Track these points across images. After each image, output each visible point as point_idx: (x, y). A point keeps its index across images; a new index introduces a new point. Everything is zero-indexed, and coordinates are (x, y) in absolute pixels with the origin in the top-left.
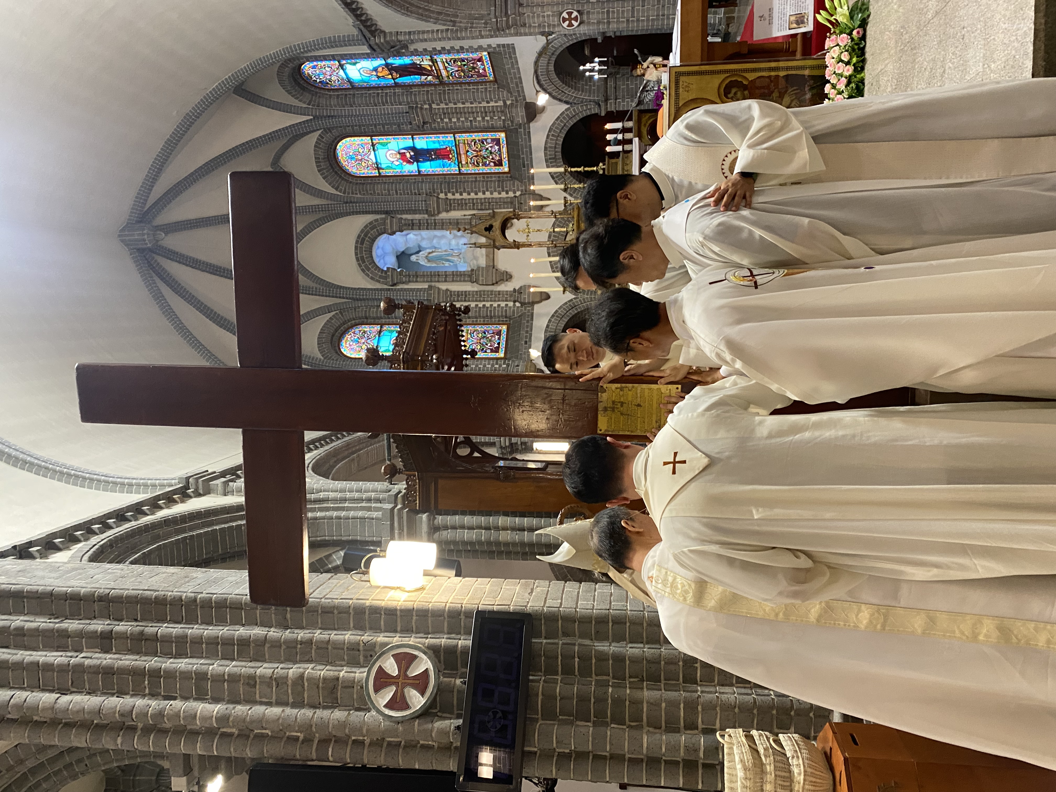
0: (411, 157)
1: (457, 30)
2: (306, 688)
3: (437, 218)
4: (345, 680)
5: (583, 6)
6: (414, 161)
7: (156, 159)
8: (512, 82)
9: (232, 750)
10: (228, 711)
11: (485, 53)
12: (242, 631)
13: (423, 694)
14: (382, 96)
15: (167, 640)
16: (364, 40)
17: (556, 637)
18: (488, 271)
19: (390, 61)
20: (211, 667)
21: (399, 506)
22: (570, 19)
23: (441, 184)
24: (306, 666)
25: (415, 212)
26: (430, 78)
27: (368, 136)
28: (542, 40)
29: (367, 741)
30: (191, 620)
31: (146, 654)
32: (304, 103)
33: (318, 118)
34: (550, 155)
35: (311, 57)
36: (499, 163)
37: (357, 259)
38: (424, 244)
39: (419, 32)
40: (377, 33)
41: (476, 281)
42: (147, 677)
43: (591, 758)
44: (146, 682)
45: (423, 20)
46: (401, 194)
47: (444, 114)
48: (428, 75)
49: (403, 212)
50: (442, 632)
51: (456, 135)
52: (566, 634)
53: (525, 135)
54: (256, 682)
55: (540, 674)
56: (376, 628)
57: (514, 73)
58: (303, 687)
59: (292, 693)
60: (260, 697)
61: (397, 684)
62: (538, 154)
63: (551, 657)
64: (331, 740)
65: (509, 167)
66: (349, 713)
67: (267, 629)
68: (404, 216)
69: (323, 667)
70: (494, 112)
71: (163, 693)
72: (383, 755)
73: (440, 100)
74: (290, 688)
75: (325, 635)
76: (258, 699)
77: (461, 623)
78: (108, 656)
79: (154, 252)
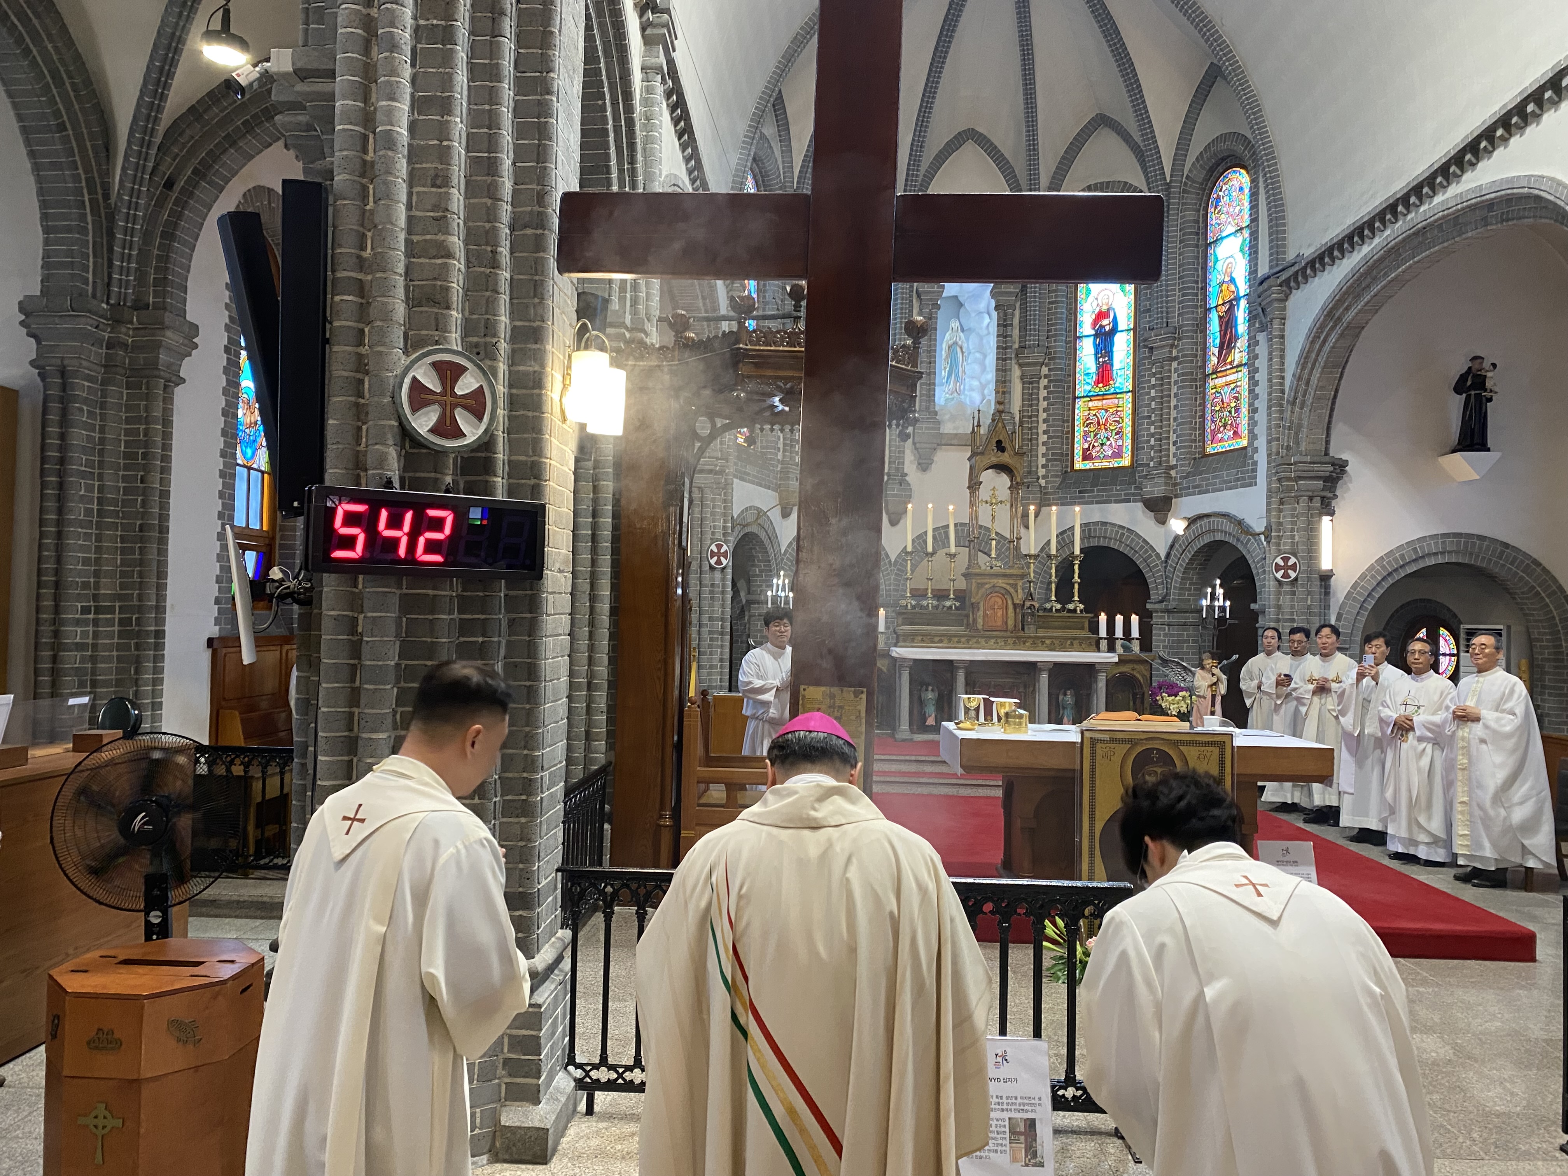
0: (1102, 327)
1: (1281, 406)
2: (433, 261)
3: (1014, 362)
4: (446, 318)
5: (1303, 585)
8: (1202, 480)
9: (345, 153)
10: (399, 147)
11: (1245, 443)
12: (506, 163)
13: (432, 431)
14: (1193, 288)
15: (494, 51)
16: (1277, 269)
17: (508, 611)
18: (934, 436)
19: (1243, 303)
20: (458, 120)
21: (628, 335)
22: (1286, 567)
23: (1061, 369)
24: (463, 260)
25: (1023, 328)
26: (1215, 360)
28: (1259, 526)
29: (363, 350)
30: (520, 86)
31: (473, 19)
32: (1190, 171)
33: (1166, 190)
34: (1095, 530)
35: (1257, 186)
36: (1086, 457)
38: (973, 338)
39: (1283, 350)
40: (1284, 288)
42: (443, 23)
43: (352, 662)
44: (435, 22)
45: (1300, 358)
46: (1049, 309)
47: (1162, 379)
48: (1219, 358)
49: (1024, 310)
50: (511, 453)
51: (1130, 394)
52: (512, 623)
53: (1126, 494)
54: (440, 187)
55: (460, 589)
56: (514, 360)
57: (1215, 484)
58: (434, 257)
59: (425, 241)
60: (418, 194)
61: (444, 393)
63: (484, 605)
64: (363, 298)
65: (1081, 470)
66: (401, 325)
67: (510, 200)
68: (1017, 313)
69: (461, 285)
70: (1161, 451)
71: (419, 46)
72: (346, 374)
73: (1183, 374)
74: (433, 237)
75: (504, 287)
76: (416, 190)
77: (523, 481)
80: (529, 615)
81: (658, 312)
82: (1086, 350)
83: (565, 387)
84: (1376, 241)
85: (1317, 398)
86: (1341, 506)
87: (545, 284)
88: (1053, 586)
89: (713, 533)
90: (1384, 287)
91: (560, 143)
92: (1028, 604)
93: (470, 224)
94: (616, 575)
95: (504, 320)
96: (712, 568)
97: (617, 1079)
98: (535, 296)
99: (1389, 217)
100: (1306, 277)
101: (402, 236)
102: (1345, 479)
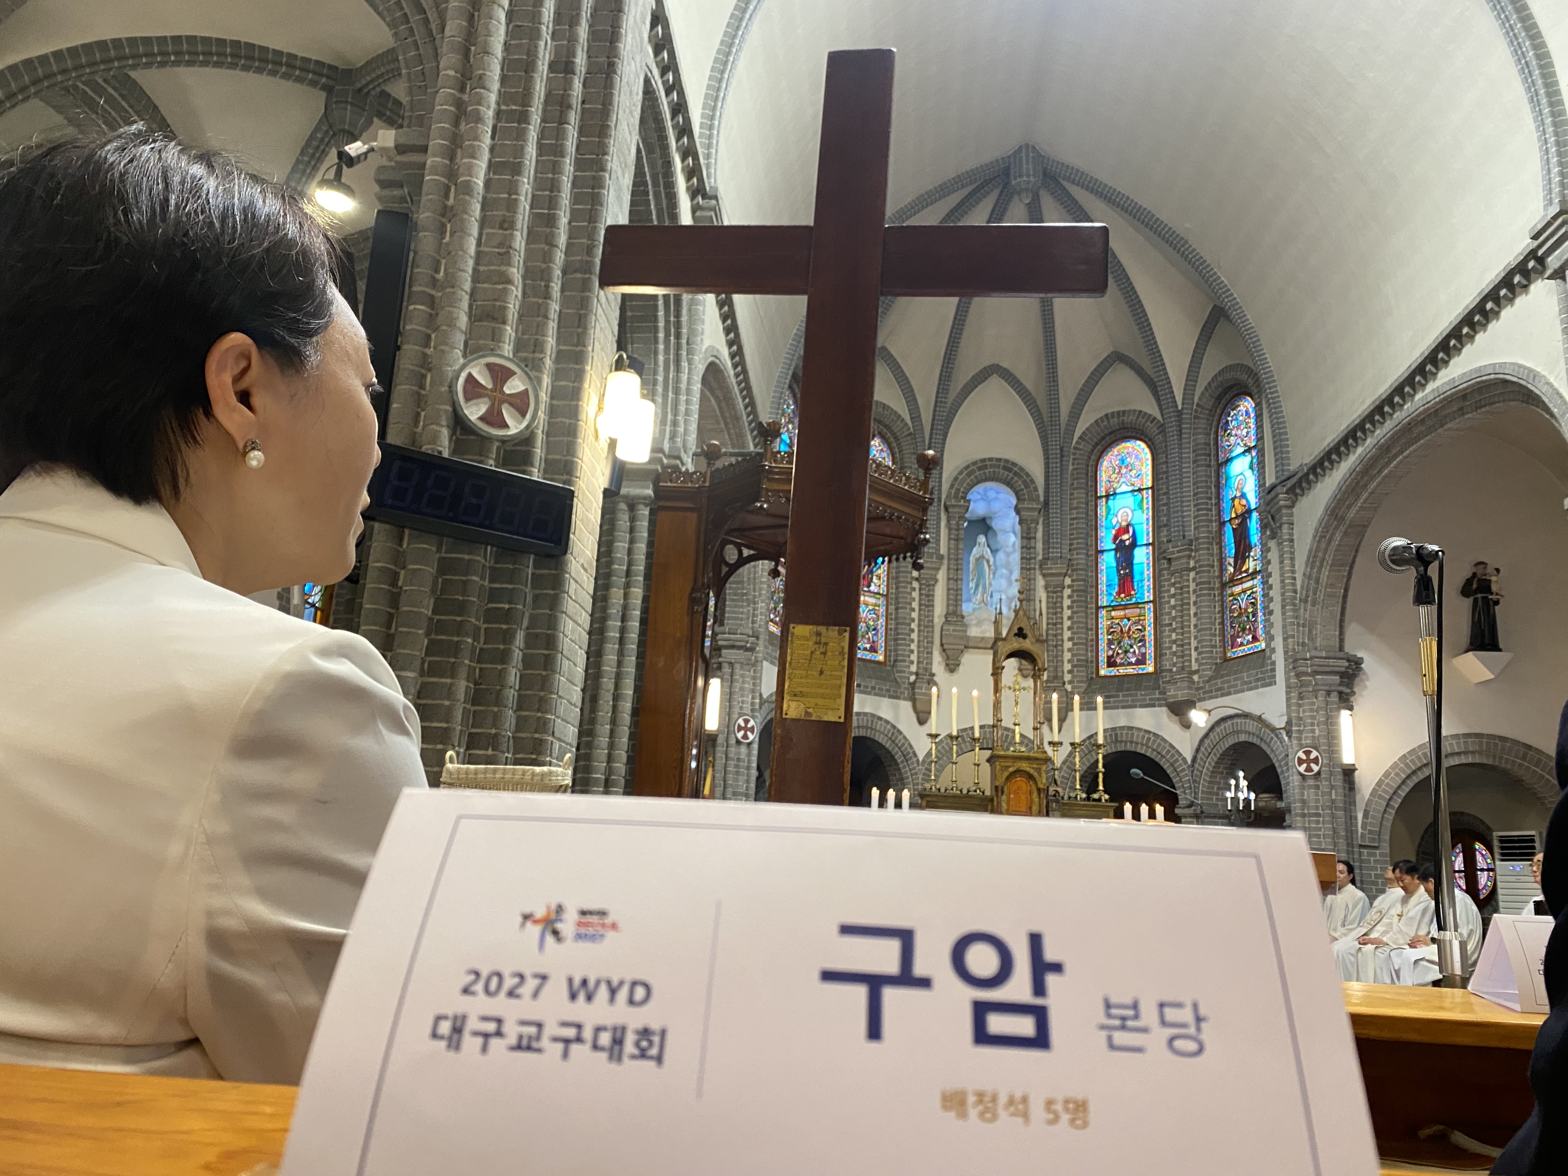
1: (1294, 605)
2: (495, 286)
3: (1038, 572)
4: (502, 332)
5: (1326, 779)
6: (1117, 545)
7: (1128, 198)
8: (1223, 683)
9: (430, 197)
10: (476, 195)
11: (1263, 646)
12: (564, 220)
13: (481, 418)
14: (1207, 504)
15: (560, 134)
16: (1283, 478)
17: (533, 587)
18: (961, 638)
19: (1255, 515)
20: (526, 180)
22: (1308, 761)
23: (1084, 581)
24: (520, 289)
25: (1046, 542)
26: (1231, 569)
27: (1153, 482)
28: (1279, 722)
29: (430, 351)
30: (579, 164)
31: (544, 111)
32: (1200, 399)
33: (1178, 416)
34: (1122, 734)
35: (1261, 409)
36: (1111, 663)
37: (983, 460)
38: (1001, 555)
39: (1293, 553)
40: (1291, 496)
41: (947, 622)
42: (520, 108)
44: (514, 107)
45: (1309, 557)
46: (1071, 524)
47: (1181, 588)
48: (1235, 567)
49: (1046, 525)
50: (548, 452)
51: (1151, 605)
52: (536, 598)
53: (1150, 699)
54: (506, 230)
55: (492, 562)
56: (557, 375)
57: (1237, 686)
58: (496, 283)
59: (490, 271)
60: (487, 234)
62: (1123, 718)
63: (511, 576)
64: (433, 309)
65: (1105, 677)
66: (463, 332)
67: (564, 250)
68: (1040, 528)
69: (517, 307)
70: (1183, 657)
71: (499, 125)
72: (412, 368)
73: (1201, 583)
74: (497, 268)
75: (554, 316)
76: (486, 229)
77: (557, 476)
78: (546, 68)
79: (1004, 187)
81: (694, 447)
83: (600, 408)
84: (1369, 441)
85: (1328, 596)
86: (1358, 701)
87: (589, 317)
88: (1078, 775)
89: (741, 708)
90: (1379, 484)
91: (610, 212)
92: (1051, 789)
93: (529, 264)
95: (551, 342)
98: (579, 327)
99: (1377, 417)
100: (1309, 482)
101: (471, 263)
102: (1364, 677)
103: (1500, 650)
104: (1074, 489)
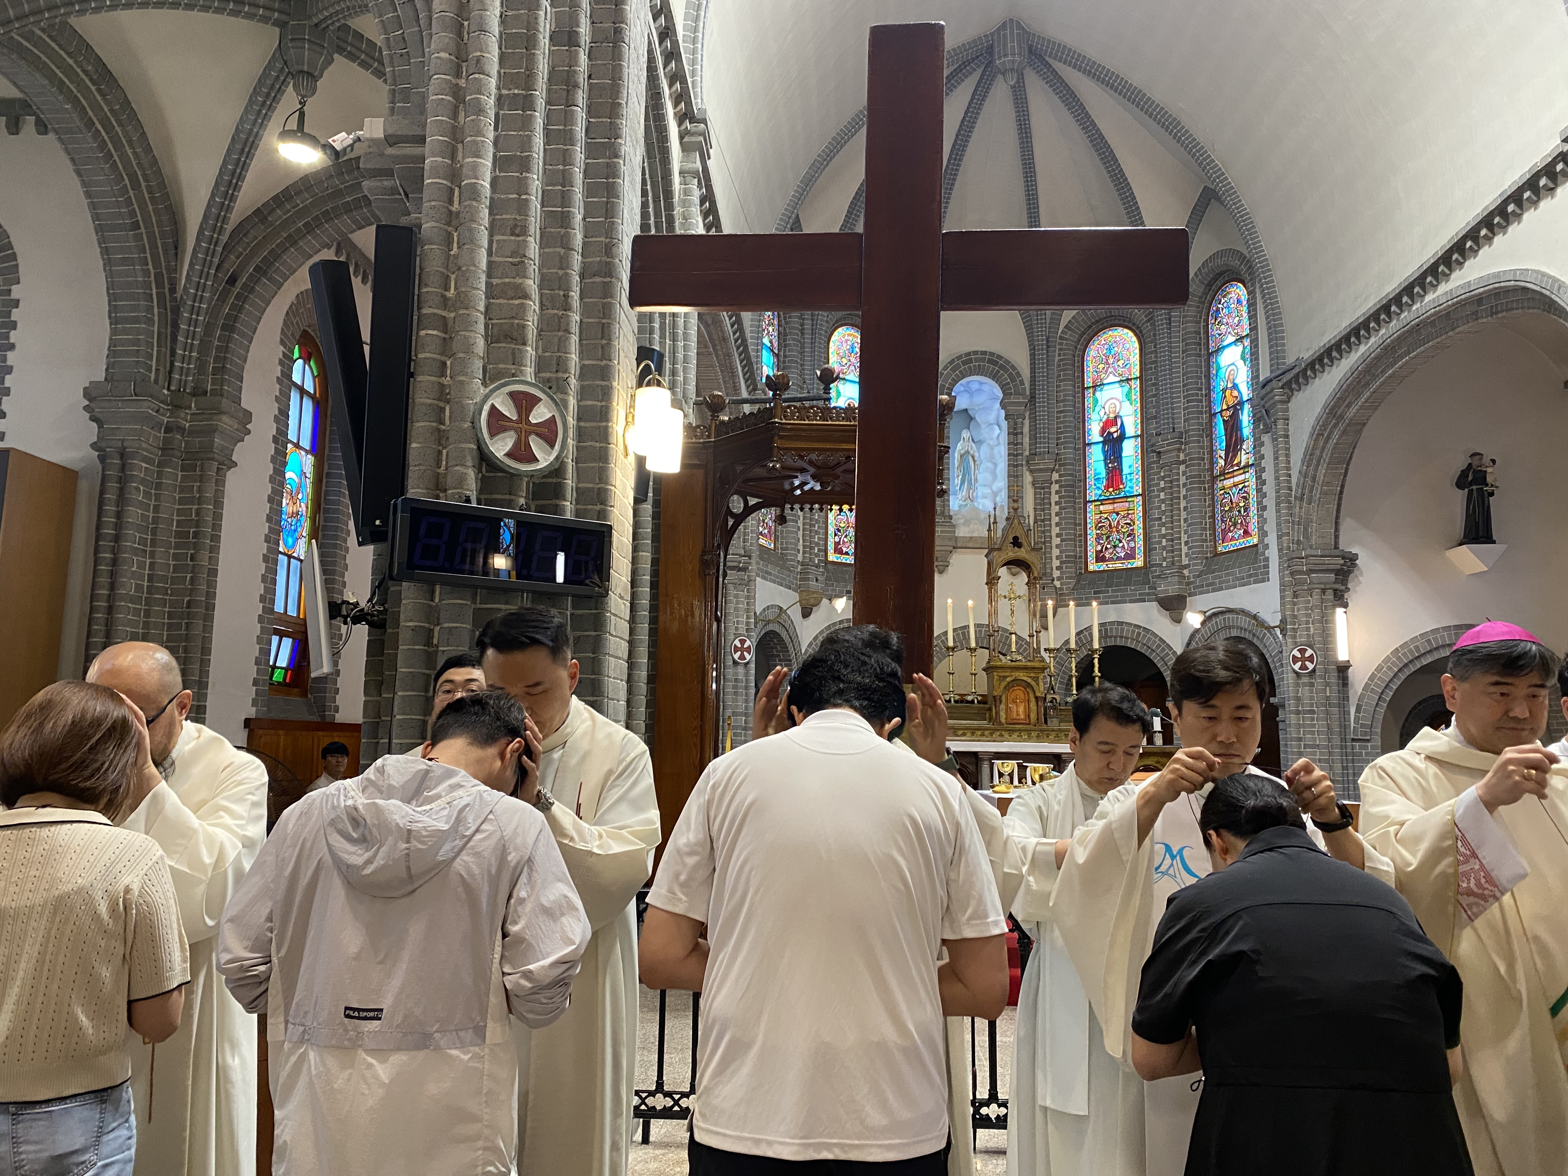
1: (1289, 502)
2: (511, 302)
3: (1024, 468)
4: (522, 353)
5: (1321, 677)
7: (1118, 76)
8: (1214, 578)
9: (432, 203)
10: (482, 199)
11: (1255, 541)
12: (578, 218)
13: (508, 455)
14: (1197, 395)
15: (568, 119)
16: (1279, 372)
18: (950, 539)
19: (1247, 407)
20: (535, 177)
22: (1303, 659)
23: (1071, 475)
24: (537, 302)
25: (1033, 437)
26: (1222, 462)
27: (1141, 372)
28: (1273, 620)
29: (447, 381)
30: (591, 150)
31: (549, 91)
34: (1112, 629)
35: (1254, 298)
36: (1100, 558)
37: (968, 354)
39: (1288, 449)
40: (1286, 390)
42: (524, 92)
44: (516, 91)
45: (1305, 455)
46: (1058, 418)
47: (1171, 482)
48: (1225, 461)
49: (1033, 419)
50: (579, 480)
51: (1140, 498)
53: (1140, 594)
54: (518, 236)
56: (583, 394)
57: (1228, 581)
58: (512, 299)
59: (504, 283)
60: (498, 242)
62: (1114, 613)
64: (446, 332)
65: (1095, 572)
66: (481, 358)
67: (580, 250)
68: (1027, 422)
69: (536, 323)
70: (1173, 551)
71: (502, 111)
72: (429, 401)
73: (1191, 477)
74: (512, 280)
75: (575, 328)
76: (496, 238)
77: (590, 507)
78: (547, 41)
79: (987, 66)
80: (593, 633)
82: (1096, 456)
83: (628, 425)
84: (1373, 340)
85: (1324, 493)
86: (1352, 598)
87: (612, 326)
88: (1074, 679)
89: (737, 629)
90: (1382, 384)
91: (626, 202)
92: (1049, 697)
93: (545, 270)
94: (653, 643)
95: (574, 358)
96: (735, 663)
97: (673, 1106)
98: (602, 338)
99: (1383, 316)
100: (1306, 378)
101: (483, 278)
102: (1356, 572)
103: (1494, 542)
104: (1061, 381)
